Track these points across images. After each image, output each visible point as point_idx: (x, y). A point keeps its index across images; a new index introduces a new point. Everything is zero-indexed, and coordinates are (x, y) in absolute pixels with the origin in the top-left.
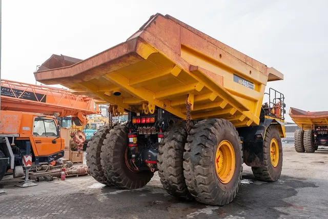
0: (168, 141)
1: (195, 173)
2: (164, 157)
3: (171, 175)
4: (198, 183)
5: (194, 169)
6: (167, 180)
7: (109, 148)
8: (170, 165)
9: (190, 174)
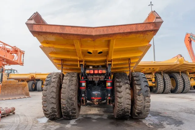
0: (123, 84)
1: (145, 102)
2: (124, 94)
3: (128, 104)
4: (146, 107)
5: (145, 99)
6: (124, 108)
7: (71, 90)
8: (128, 99)
9: (142, 103)
